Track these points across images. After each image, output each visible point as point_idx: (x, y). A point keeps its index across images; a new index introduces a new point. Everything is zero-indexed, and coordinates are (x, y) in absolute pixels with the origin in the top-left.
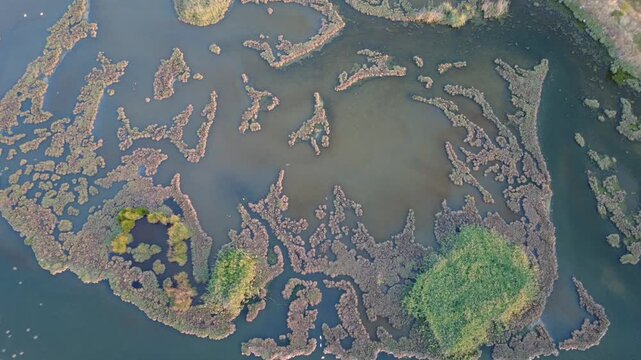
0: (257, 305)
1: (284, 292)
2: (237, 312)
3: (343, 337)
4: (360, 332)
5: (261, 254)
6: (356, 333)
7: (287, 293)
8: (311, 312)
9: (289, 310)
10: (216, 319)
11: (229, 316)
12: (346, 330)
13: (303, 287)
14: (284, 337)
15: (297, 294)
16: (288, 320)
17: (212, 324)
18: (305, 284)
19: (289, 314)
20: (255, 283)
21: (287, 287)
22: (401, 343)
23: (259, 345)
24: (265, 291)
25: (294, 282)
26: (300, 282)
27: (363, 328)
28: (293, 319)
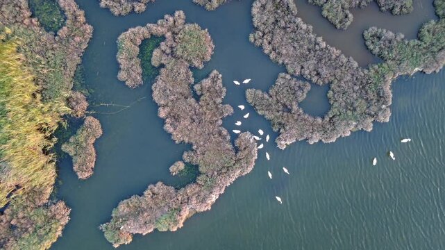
0: (81, 136)
1: (122, 75)
2: (50, 175)
3: (302, 96)
4: (334, 64)
5: (16, 20)
6: (325, 72)
7: (130, 73)
8: (207, 82)
9: (157, 106)
10: (14, 214)
11: (35, 192)
12: (301, 77)
13: (157, 40)
14: (181, 165)
15: (155, 62)
16: (168, 128)
17: (12, 228)
18: (157, 29)
19: (162, 113)
20: (44, 94)
21: (122, 58)
22: (428, 38)
23: (139, 211)
24: (78, 95)
25: (129, 40)
26: (141, 32)
27: (335, 52)
28: (176, 118)
